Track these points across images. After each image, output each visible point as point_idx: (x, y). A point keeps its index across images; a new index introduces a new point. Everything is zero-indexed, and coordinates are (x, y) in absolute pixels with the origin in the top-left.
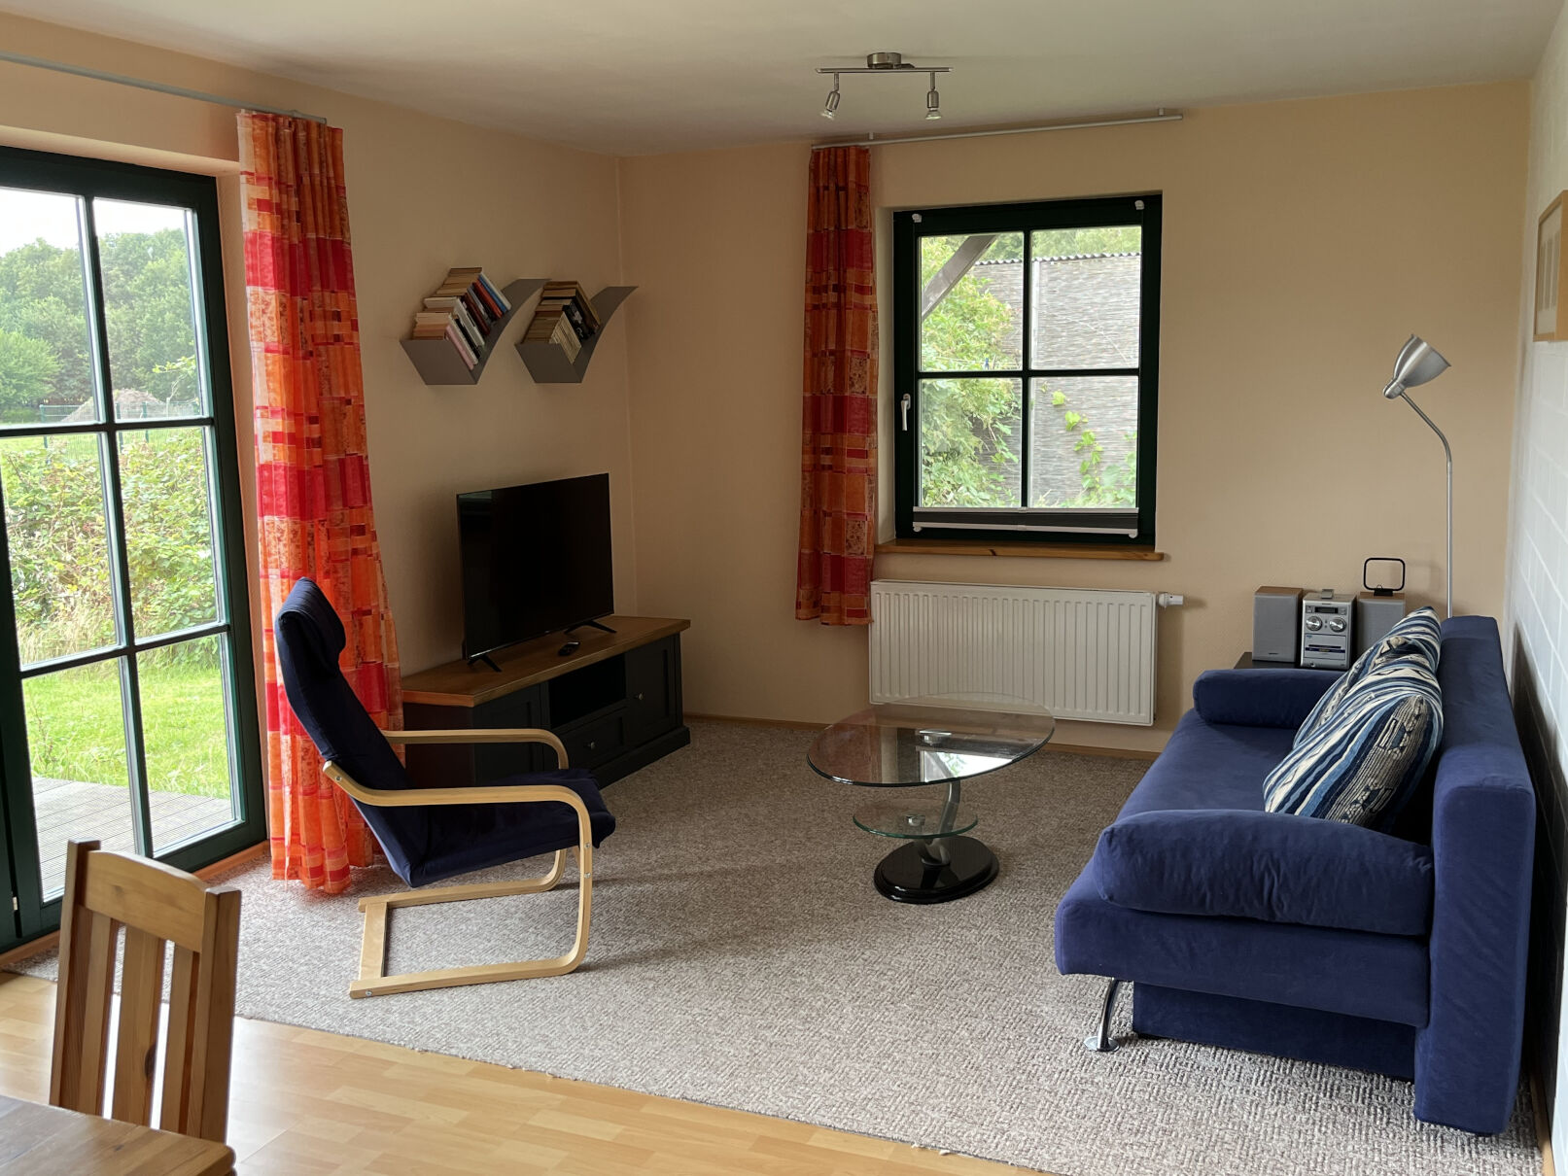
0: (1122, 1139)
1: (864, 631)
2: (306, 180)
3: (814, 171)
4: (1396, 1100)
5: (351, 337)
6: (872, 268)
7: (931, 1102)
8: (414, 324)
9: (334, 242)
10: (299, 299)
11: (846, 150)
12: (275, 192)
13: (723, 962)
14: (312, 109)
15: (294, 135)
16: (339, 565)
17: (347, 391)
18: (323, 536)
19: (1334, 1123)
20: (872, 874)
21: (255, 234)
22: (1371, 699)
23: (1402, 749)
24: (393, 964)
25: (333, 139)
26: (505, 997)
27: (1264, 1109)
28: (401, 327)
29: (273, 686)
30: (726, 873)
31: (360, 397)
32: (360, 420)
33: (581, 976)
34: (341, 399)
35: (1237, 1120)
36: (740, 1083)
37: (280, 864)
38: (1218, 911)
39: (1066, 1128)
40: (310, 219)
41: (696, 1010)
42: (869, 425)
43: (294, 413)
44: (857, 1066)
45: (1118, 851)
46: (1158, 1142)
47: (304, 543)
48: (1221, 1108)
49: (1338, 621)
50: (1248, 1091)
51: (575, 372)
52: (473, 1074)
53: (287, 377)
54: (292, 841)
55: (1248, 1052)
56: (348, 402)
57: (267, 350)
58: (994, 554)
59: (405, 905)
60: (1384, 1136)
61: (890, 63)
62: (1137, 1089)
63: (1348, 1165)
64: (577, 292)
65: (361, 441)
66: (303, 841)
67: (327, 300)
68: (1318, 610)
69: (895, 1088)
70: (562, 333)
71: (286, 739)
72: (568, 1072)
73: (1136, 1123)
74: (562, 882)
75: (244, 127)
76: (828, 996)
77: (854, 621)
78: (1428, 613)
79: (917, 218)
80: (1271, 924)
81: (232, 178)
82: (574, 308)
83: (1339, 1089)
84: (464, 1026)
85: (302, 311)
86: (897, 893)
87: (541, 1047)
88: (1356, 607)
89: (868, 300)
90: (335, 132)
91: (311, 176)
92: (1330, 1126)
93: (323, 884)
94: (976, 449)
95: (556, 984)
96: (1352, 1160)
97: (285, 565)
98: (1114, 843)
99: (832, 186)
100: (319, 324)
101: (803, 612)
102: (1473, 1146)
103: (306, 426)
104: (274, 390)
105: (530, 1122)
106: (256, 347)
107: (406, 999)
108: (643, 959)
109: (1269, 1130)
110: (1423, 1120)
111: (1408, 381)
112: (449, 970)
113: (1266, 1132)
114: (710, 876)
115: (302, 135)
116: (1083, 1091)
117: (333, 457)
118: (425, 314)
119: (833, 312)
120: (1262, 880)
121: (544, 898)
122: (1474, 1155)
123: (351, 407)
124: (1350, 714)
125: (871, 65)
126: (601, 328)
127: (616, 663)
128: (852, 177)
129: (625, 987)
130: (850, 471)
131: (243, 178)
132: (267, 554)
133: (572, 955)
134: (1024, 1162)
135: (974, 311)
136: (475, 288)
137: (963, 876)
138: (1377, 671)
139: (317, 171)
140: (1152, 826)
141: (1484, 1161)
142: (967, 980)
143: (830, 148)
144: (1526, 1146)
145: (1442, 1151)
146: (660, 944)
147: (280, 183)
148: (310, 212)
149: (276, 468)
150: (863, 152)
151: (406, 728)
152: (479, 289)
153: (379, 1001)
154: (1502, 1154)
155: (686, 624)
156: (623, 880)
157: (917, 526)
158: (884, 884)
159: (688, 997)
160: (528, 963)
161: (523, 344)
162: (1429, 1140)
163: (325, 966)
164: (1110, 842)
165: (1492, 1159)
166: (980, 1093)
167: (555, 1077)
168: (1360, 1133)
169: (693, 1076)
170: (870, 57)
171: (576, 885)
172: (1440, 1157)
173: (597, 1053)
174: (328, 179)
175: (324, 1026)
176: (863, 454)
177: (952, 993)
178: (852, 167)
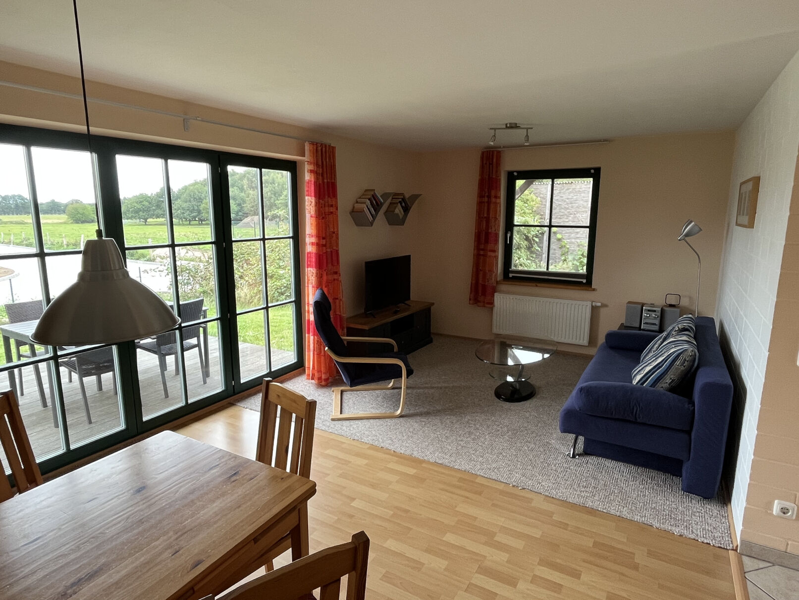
0: (580, 489)
1: (492, 309)
2: (324, 163)
3: (482, 158)
4: (674, 483)
5: (336, 212)
6: (500, 190)
7: (516, 470)
8: (354, 207)
9: (332, 182)
10: (321, 201)
11: (493, 151)
12: (315, 167)
13: (446, 417)
14: (327, 141)
15: (322, 149)
16: (329, 284)
17: (334, 229)
18: (325, 275)
19: (653, 489)
20: (494, 391)
21: (309, 180)
22: (673, 348)
23: (684, 366)
24: (343, 410)
25: (333, 150)
26: (378, 424)
27: (628, 483)
28: (350, 208)
29: (309, 321)
30: (446, 388)
31: (338, 231)
32: (337, 238)
33: (401, 419)
34: (332, 232)
35: (619, 486)
36: (453, 459)
37: (309, 375)
38: (617, 417)
39: (561, 483)
40: (325, 176)
41: (438, 433)
42: (497, 241)
43: (318, 236)
44: (491, 456)
45: (584, 395)
46: (592, 491)
47: (320, 277)
48: (614, 481)
49: (655, 315)
50: (623, 476)
51: (402, 222)
52: (369, 448)
53: (316, 225)
54: (313, 369)
55: (623, 462)
56: (334, 233)
57: (311, 217)
58: (537, 286)
59: (346, 391)
60: (670, 495)
61: (514, 126)
62: (585, 472)
63: (658, 504)
64: (404, 197)
65: (337, 245)
66: (316, 369)
67: (329, 201)
68: (649, 310)
69: (503, 465)
70: (399, 210)
71: (312, 338)
72: (398, 450)
73: (585, 484)
74: (394, 387)
75: (307, 147)
76: (481, 432)
77: (489, 306)
78: (690, 316)
79: (515, 174)
80: (635, 423)
81: (303, 162)
82: (402, 202)
83: (654, 477)
84: (366, 432)
85: (322, 204)
86: (503, 398)
87: (389, 442)
88: (662, 311)
89: (498, 201)
90: (334, 148)
91: (326, 162)
92: (652, 490)
93: (321, 382)
94: (526, 245)
95: (394, 421)
96: (659, 503)
97: (314, 284)
98: (582, 392)
99: (488, 163)
100: (327, 208)
101: (471, 302)
102: (702, 501)
103: (321, 240)
104: (313, 229)
105: (388, 466)
106: (308, 216)
107: (348, 422)
108: (420, 414)
109: (630, 490)
110: (684, 491)
111: (687, 235)
112: (361, 414)
113: (629, 491)
114: (441, 388)
115: (324, 149)
116: (566, 471)
117: (329, 250)
118: (357, 204)
119: (486, 204)
120: (633, 409)
121: (388, 392)
122: (703, 505)
123: (335, 234)
124: (665, 352)
125: (507, 127)
126: (410, 208)
127: (411, 316)
128: (495, 160)
129: (415, 423)
130: (490, 256)
131: (306, 163)
132: (308, 280)
133: (399, 412)
134: (547, 494)
135: (528, 200)
136: (373, 196)
137: (524, 394)
138: (673, 336)
139: (328, 160)
140: (596, 387)
141: (706, 507)
142: (526, 430)
143: (487, 151)
144: (721, 503)
145: (691, 503)
146: (426, 410)
147: (317, 165)
148: (325, 173)
149: (312, 253)
150: (499, 152)
151: (347, 336)
152: (374, 196)
153: (340, 422)
154: (712, 505)
155: (433, 304)
156: (413, 387)
157: (511, 275)
158: (498, 395)
159: (436, 428)
160: (384, 413)
161: (386, 213)
162: (686, 498)
163: (323, 409)
164: (581, 392)
165: (709, 507)
166: (532, 469)
167: (394, 452)
168: (662, 493)
169: (438, 455)
170: (506, 124)
171: (401, 388)
172: (690, 505)
173: (407, 445)
174: (331, 163)
175: (323, 429)
176: (494, 251)
177: (522, 434)
178: (495, 157)
